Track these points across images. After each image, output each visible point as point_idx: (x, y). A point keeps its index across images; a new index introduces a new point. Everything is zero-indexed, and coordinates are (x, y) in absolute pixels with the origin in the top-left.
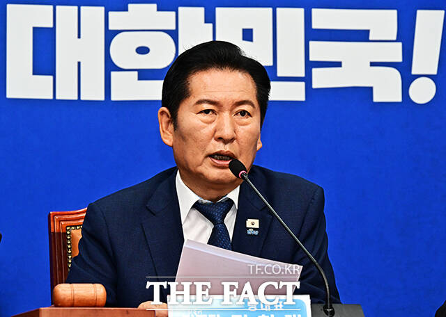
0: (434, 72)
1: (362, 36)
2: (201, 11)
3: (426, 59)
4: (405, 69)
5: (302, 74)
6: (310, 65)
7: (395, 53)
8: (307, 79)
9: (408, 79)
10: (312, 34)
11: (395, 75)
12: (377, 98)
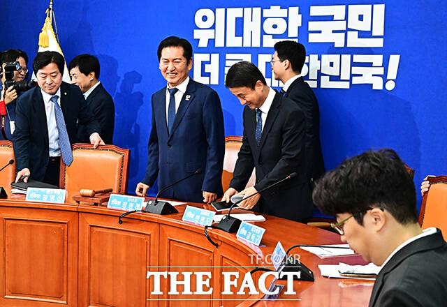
0: (395, 78)
1: (370, 65)
2: (317, 56)
3: (392, 73)
4: (384, 77)
5: (349, 79)
6: (352, 75)
7: (381, 71)
8: (350, 81)
9: (385, 81)
10: (353, 64)
11: (380, 79)
12: (374, 88)
